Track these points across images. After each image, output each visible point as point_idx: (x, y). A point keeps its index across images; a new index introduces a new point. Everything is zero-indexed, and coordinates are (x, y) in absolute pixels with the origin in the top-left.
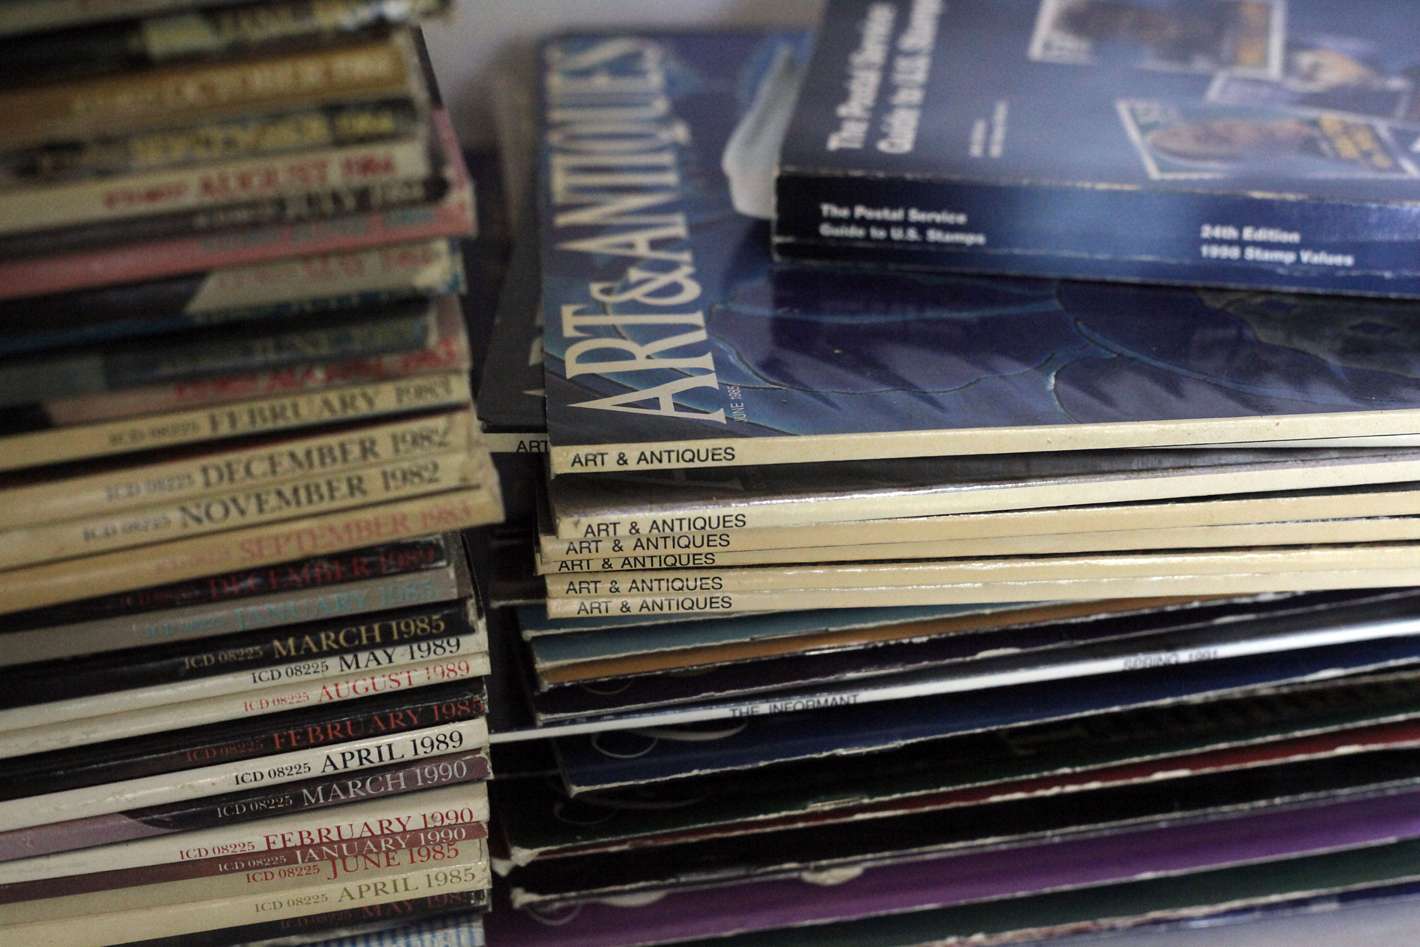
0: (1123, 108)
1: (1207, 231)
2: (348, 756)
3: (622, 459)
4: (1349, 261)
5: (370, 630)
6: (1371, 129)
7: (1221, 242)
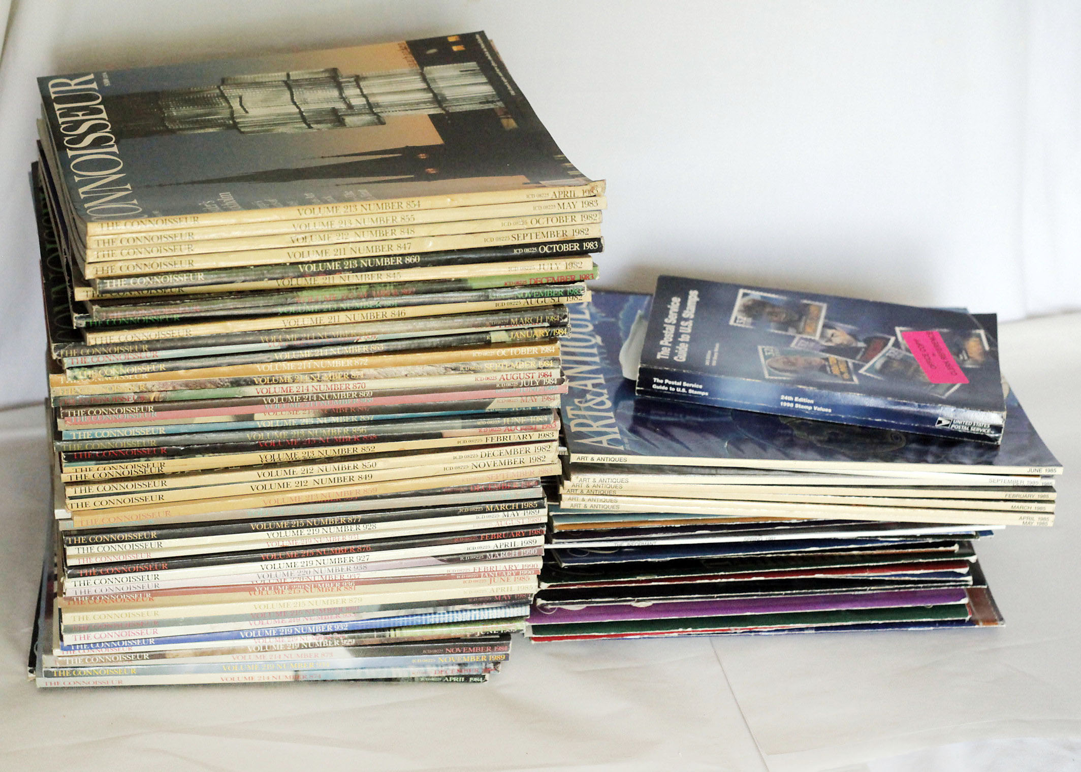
0: (760, 348)
1: (783, 397)
2: (502, 544)
3: (592, 459)
4: (830, 411)
5: (514, 505)
6: (847, 362)
7: (787, 401)
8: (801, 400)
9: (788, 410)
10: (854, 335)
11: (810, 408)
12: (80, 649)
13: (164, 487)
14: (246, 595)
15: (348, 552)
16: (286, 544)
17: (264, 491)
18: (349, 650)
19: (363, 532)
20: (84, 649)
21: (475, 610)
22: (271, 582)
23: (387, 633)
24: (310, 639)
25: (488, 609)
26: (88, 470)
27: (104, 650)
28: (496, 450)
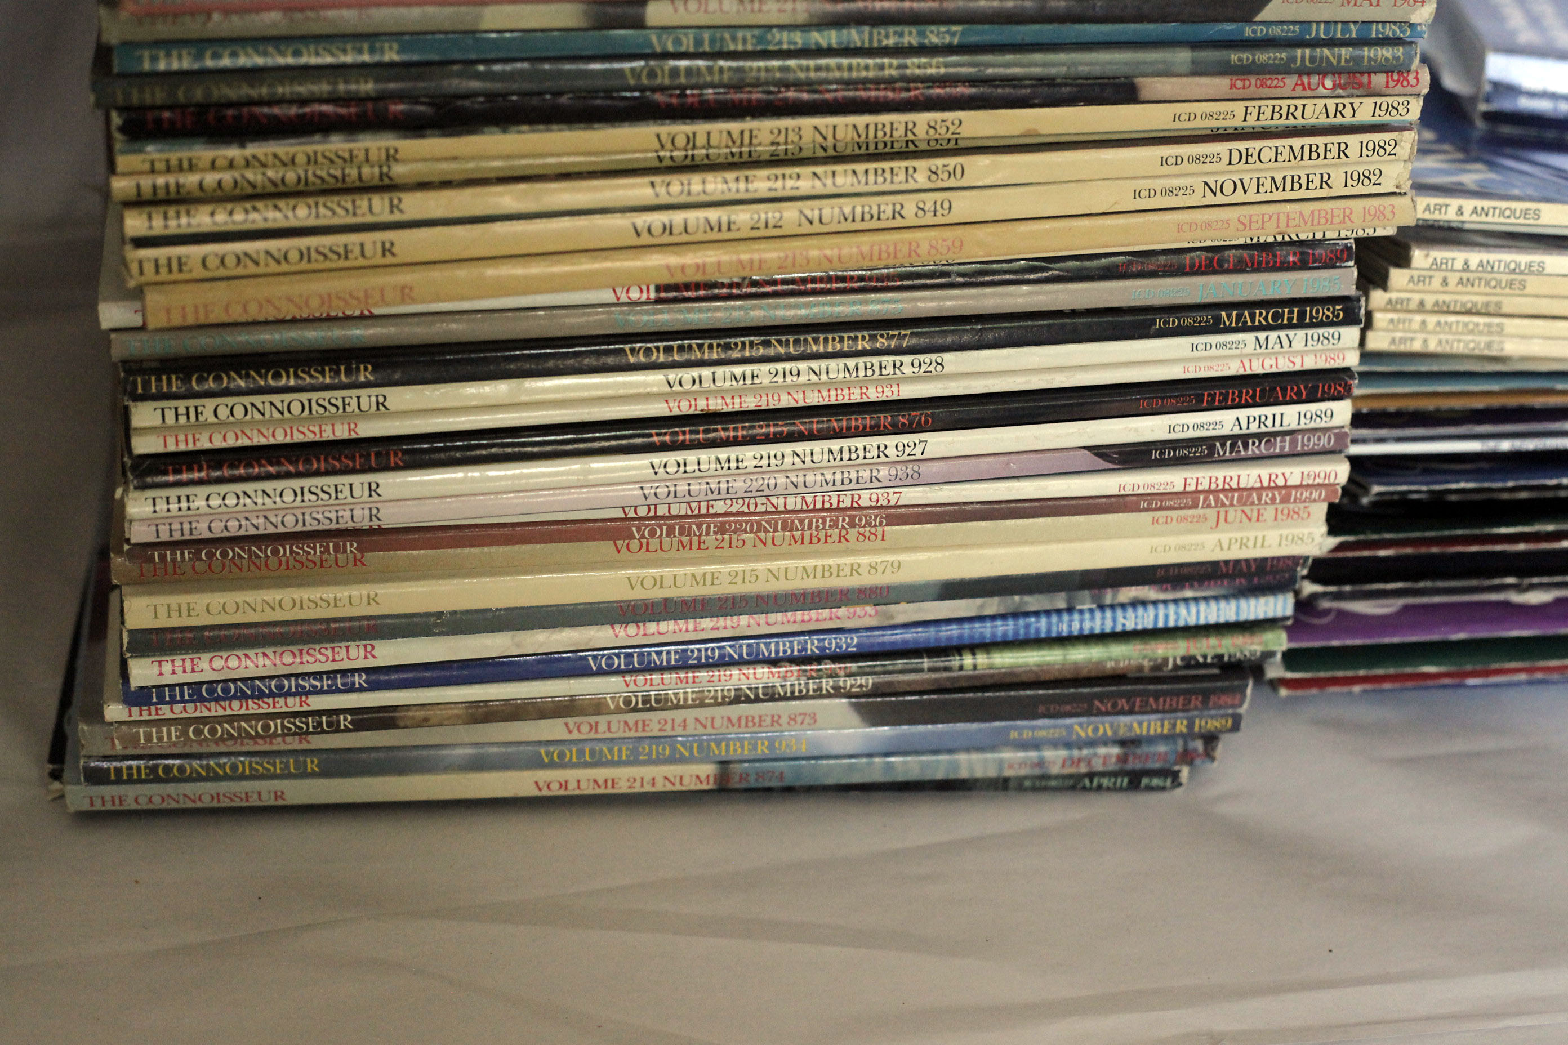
2: (1251, 419)
3: (1460, 211)
5: (1291, 312)
12: (173, 701)
13: (397, 217)
14: (606, 547)
15: (875, 431)
16: (716, 405)
17: (666, 239)
18: (858, 708)
19: (915, 379)
20: (182, 701)
21: (1165, 602)
22: (674, 511)
23: (955, 661)
24: (762, 676)
25: (1196, 600)
26: (186, 165)
27: (236, 704)
28: (1267, 146)
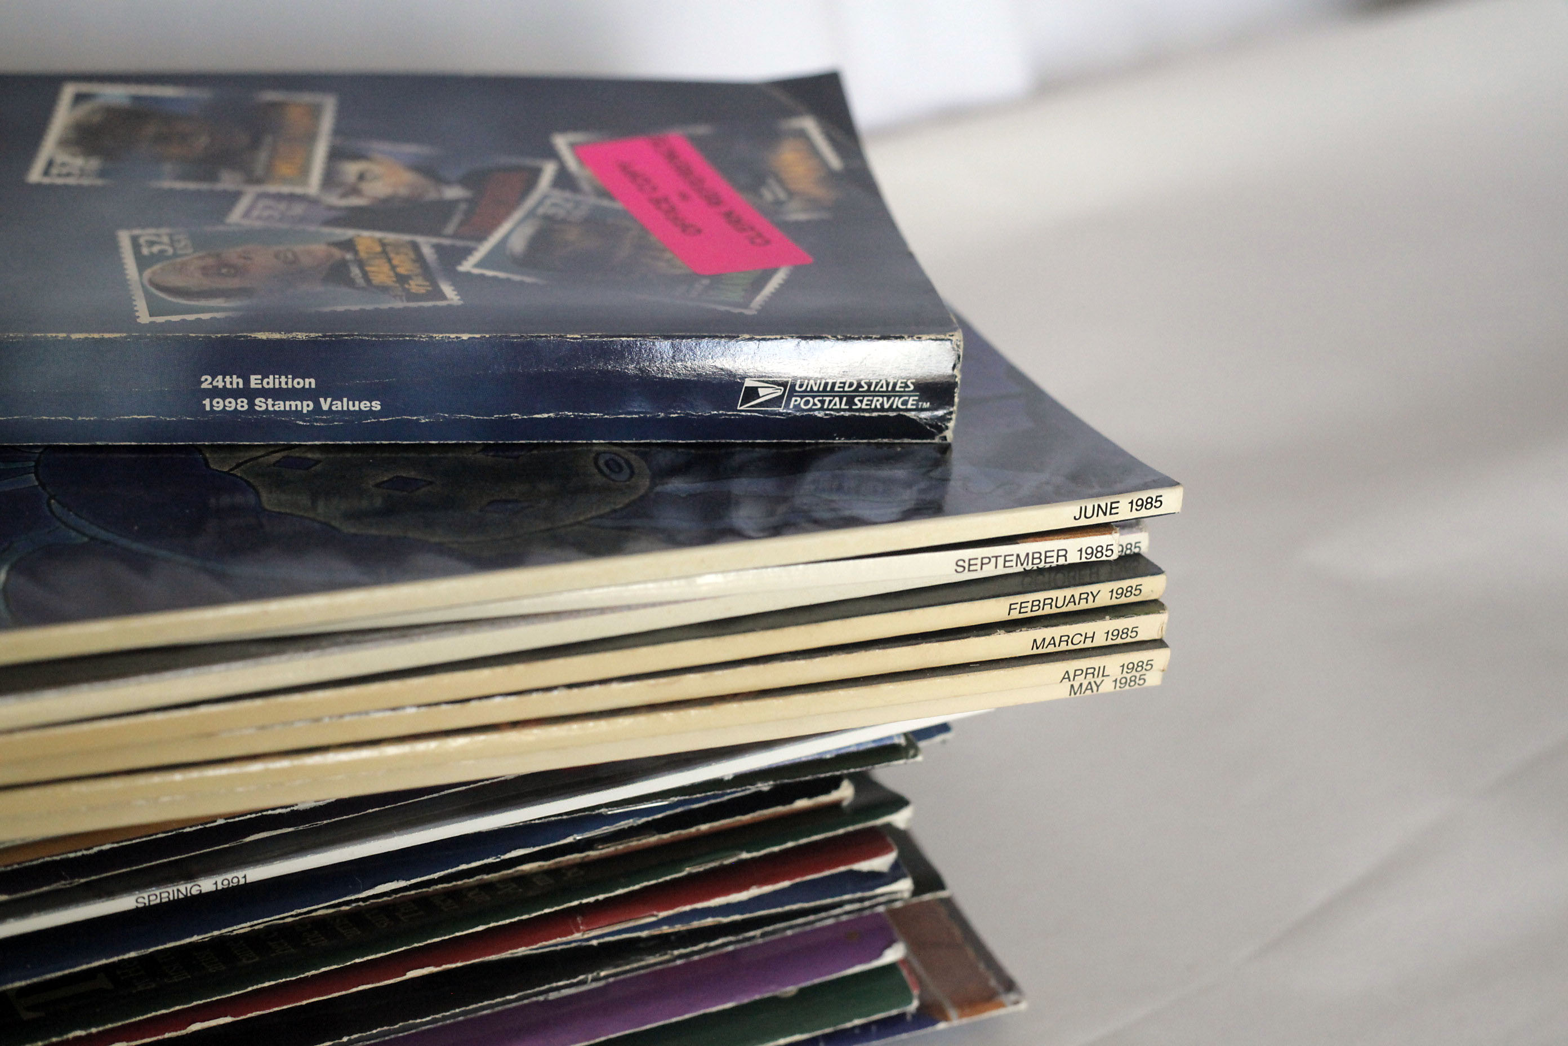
0: (124, 238)
1: (206, 382)
4: (376, 406)
6: (415, 247)
7: (224, 393)
8: (271, 382)
9: (230, 421)
10: (427, 170)
11: (307, 406)
